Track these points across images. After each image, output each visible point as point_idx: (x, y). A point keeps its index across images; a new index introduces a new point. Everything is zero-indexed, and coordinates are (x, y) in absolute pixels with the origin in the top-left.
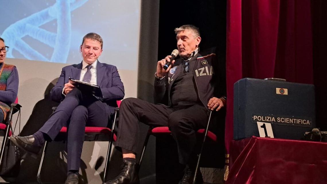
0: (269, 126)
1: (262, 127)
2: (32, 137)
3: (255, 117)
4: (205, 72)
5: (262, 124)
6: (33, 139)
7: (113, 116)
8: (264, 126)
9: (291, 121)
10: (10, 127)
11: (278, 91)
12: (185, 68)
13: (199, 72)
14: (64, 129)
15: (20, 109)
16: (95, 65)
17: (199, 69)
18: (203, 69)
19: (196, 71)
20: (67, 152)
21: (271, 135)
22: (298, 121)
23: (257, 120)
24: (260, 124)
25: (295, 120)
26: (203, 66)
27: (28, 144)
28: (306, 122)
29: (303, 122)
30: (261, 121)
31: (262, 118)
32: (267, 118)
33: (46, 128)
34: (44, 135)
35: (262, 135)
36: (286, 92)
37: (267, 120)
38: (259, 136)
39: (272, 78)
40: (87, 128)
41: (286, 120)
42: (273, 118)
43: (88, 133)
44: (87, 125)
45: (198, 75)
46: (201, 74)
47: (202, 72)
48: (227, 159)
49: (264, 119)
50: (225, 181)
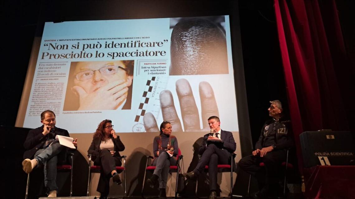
0: (326, 158)
1: (322, 159)
2: (192, 173)
3: (316, 154)
4: (283, 131)
5: (321, 157)
6: (193, 173)
7: (231, 158)
8: (323, 159)
9: (340, 154)
10: (179, 167)
11: (328, 137)
12: (273, 127)
13: (280, 130)
14: (207, 167)
15: (182, 158)
16: (220, 132)
17: (280, 129)
18: (282, 129)
19: (278, 130)
20: (209, 179)
21: (328, 163)
22: (345, 154)
23: (318, 156)
24: (320, 158)
25: (342, 153)
26: (283, 127)
27: (192, 177)
28: (350, 154)
29: (347, 154)
30: (321, 156)
31: (321, 154)
32: (324, 154)
33: (198, 167)
34: (198, 170)
35: (323, 164)
36: (333, 137)
37: (324, 155)
38: (321, 165)
39: (323, 130)
40: (219, 166)
41: (337, 154)
42: (328, 153)
43: (219, 168)
44: (218, 164)
45: (278, 132)
46: (281, 132)
47: (281, 131)
48: (303, 179)
49: (322, 154)
50: (303, 192)
